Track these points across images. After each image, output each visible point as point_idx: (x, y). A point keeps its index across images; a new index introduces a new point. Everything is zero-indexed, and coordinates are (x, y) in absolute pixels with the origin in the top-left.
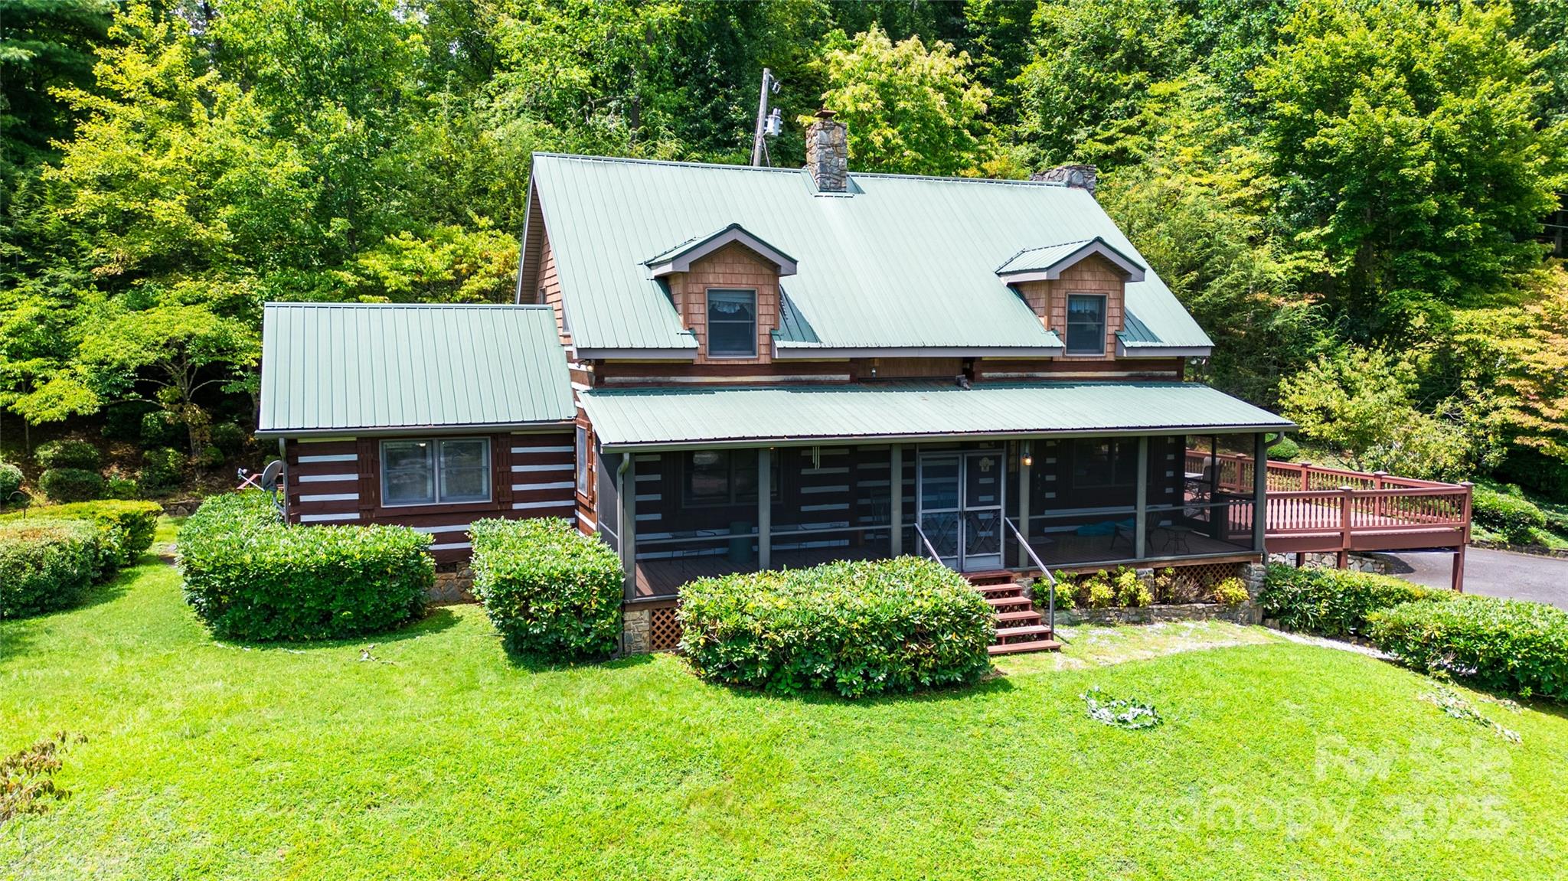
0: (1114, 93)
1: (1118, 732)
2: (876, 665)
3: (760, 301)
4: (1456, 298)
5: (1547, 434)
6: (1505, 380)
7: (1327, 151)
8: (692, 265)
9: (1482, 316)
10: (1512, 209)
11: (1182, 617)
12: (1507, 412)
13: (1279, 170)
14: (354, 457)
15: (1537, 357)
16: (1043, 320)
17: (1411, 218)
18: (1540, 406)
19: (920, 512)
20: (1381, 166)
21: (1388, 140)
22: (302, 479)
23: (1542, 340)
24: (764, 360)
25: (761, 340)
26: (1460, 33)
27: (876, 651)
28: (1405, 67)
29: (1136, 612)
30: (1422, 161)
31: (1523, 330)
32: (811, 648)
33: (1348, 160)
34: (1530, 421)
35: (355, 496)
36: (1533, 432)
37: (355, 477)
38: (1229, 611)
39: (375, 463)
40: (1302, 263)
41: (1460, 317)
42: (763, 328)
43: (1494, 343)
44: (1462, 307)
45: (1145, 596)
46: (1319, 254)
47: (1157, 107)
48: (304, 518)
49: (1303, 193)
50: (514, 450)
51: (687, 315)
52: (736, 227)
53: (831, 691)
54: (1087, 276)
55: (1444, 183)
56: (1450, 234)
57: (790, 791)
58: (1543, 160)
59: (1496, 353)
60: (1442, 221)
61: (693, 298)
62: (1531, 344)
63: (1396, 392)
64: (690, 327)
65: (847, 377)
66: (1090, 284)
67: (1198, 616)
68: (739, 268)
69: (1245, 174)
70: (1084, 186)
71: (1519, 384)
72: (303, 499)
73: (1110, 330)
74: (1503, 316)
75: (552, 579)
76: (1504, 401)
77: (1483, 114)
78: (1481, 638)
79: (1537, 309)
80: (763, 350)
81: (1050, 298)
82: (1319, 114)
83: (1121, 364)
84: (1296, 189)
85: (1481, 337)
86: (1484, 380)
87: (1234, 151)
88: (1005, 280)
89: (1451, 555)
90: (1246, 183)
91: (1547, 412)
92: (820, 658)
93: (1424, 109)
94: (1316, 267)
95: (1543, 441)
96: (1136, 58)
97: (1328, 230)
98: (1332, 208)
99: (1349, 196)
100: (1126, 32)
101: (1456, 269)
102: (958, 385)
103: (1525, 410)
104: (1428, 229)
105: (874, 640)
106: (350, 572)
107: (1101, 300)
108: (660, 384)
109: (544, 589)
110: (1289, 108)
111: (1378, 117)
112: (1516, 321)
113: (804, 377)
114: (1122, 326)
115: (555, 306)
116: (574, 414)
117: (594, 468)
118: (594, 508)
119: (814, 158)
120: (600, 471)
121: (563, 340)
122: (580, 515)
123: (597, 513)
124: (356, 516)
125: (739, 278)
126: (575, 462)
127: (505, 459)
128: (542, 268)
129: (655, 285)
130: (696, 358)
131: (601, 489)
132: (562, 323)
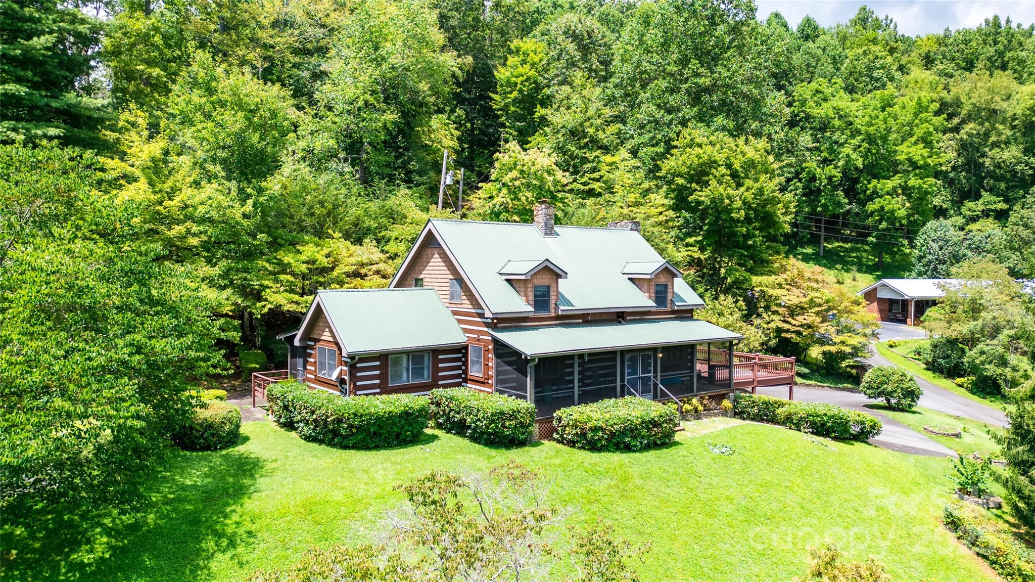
0: (584, 160)
1: (722, 455)
2: (643, 438)
3: (552, 289)
4: (752, 271)
5: (793, 332)
6: (775, 308)
7: (699, 203)
8: (532, 276)
9: (764, 279)
10: (772, 231)
11: (711, 416)
12: (777, 322)
13: (676, 208)
14: (378, 363)
15: (788, 297)
16: (647, 294)
17: (734, 234)
18: (790, 319)
19: (626, 378)
20: (722, 211)
21: (727, 201)
22: (358, 374)
23: (788, 290)
24: (553, 315)
25: (552, 306)
26: (751, 154)
27: (644, 432)
28: (729, 166)
29: (697, 414)
30: (739, 209)
31: (780, 286)
32: (623, 433)
33: (707, 208)
34: (787, 326)
35: (378, 381)
36: (788, 331)
37: (378, 372)
38: (725, 413)
39: (387, 366)
40: (690, 253)
41: (755, 279)
42: (553, 302)
43: (770, 292)
44: (757, 275)
45: (700, 408)
46: (696, 249)
47: (607, 168)
48: (358, 393)
49: (688, 221)
50: (440, 357)
51: (526, 296)
52: (547, 260)
53: (628, 448)
54: (661, 276)
55: (748, 220)
56: (750, 242)
57: (639, 482)
58: (784, 211)
59: (771, 296)
60: (747, 236)
61: (529, 289)
62: (784, 292)
63: (738, 315)
64: (528, 301)
65: (581, 321)
66: (663, 280)
67: (716, 415)
68: (545, 276)
69: (660, 209)
70: (636, 230)
71: (781, 310)
72: (358, 383)
73: (669, 298)
74: (772, 279)
75: (514, 411)
76: (776, 318)
77: (761, 190)
78: (818, 416)
79: (785, 276)
80: (553, 310)
81: (649, 285)
82: (694, 185)
83: (673, 312)
84: (685, 218)
85: (765, 289)
86: (767, 308)
87: (652, 196)
88: (627, 277)
89: (788, 387)
90: (661, 213)
91: (793, 322)
92: (626, 436)
93: (739, 185)
94: (696, 255)
95: (793, 335)
96: (595, 143)
97: (700, 238)
98: (701, 228)
99: (710, 224)
100: (591, 131)
101: (751, 257)
102: (620, 323)
103: (784, 321)
104: (741, 239)
105: (643, 427)
106: (412, 414)
107: (666, 286)
108: (517, 327)
109: (511, 416)
110: (680, 181)
111: (721, 190)
112: (777, 281)
114: (673, 297)
115: (437, 288)
116: (466, 339)
117: (490, 364)
118: (490, 382)
119: (540, 220)
120: (498, 365)
121: (448, 305)
122: (469, 385)
123: (494, 384)
124: (378, 390)
125: (545, 280)
126: (467, 361)
127: (436, 361)
128: (417, 268)
129: (506, 283)
130: (531, 315)
131: (498, 373)
132: (448, 297)
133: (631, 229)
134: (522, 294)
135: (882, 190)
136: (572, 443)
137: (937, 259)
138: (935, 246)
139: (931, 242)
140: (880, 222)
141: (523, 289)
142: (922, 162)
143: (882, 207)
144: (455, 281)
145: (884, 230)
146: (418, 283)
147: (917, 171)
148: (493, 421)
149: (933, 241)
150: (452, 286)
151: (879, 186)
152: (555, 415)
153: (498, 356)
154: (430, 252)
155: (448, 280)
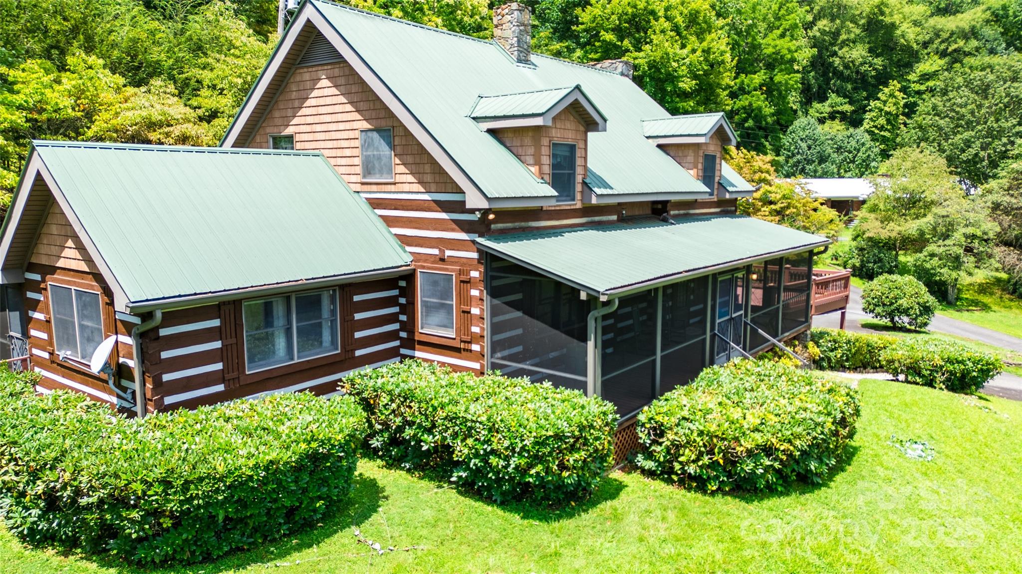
3: (577, 153)
8: (554, 119)
14: (216, 323)
16: (691, 171)
19: (717, 322)
21: (674, 65)
22: (165, 355)
24: (580, 204)
25: (579, 187)
35: (219, 366)
37: (218, 344)
38: (809, 364)
39: (238, 326)
42: (578, 178)
48: (168, 400)
50: (356, 298)
51: (539, 164)
52: (578, 88)
54: (711, 141)
61: (542, 149)
64: (541, 175)
65: (615, 217)
66: (712, 148)
68: (568, 125)
70: (627, 76)
72: (166, 377)
73: (717, 179)
80: (578, 196)
81: (697, 155)
88: (654, 143)
89: (838, 314)
102: (663, 221)
113: (597, 219)
115: (327, 153)
116: (408, 259)
117: (475, 311)
118: (475, 347)
119: (508, 33)
120: (494, 312)
121: (358, 187)
122: (418, 354)
123: (487, 351)
124: (220, 388)
125: (566, 134)
126: (412, 303)
127: (350, 308)
128: (277, 114)
129: (488, 137)
130: (546, 205)
131: (496, 328)
132: (358, 170)
133: (622, 74)
134: (530, 160)
135: (748, 86)
136: (698, 483)
137: (805, 159)
138: (804, 145)
139: (799, 142)
140: (745, 120)
141: (531, 150)
142: (789, 56)
143: (750, 104)
144: (375, 135)
145: (749, 128)
146: (283, 142)
147: (783, 67)
148: (538, 459)
149: (802, 140)
150: (367, 145)
151: (746, 81)
152: (642, 418)
153: (494, 293)
154: (307, 76)
155: (357, 134)
